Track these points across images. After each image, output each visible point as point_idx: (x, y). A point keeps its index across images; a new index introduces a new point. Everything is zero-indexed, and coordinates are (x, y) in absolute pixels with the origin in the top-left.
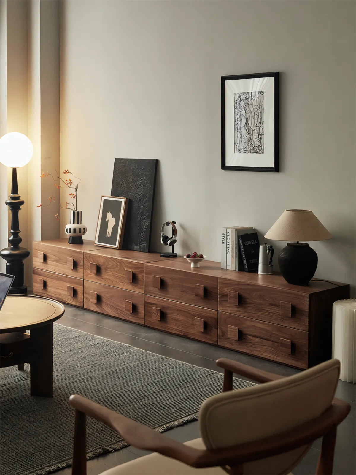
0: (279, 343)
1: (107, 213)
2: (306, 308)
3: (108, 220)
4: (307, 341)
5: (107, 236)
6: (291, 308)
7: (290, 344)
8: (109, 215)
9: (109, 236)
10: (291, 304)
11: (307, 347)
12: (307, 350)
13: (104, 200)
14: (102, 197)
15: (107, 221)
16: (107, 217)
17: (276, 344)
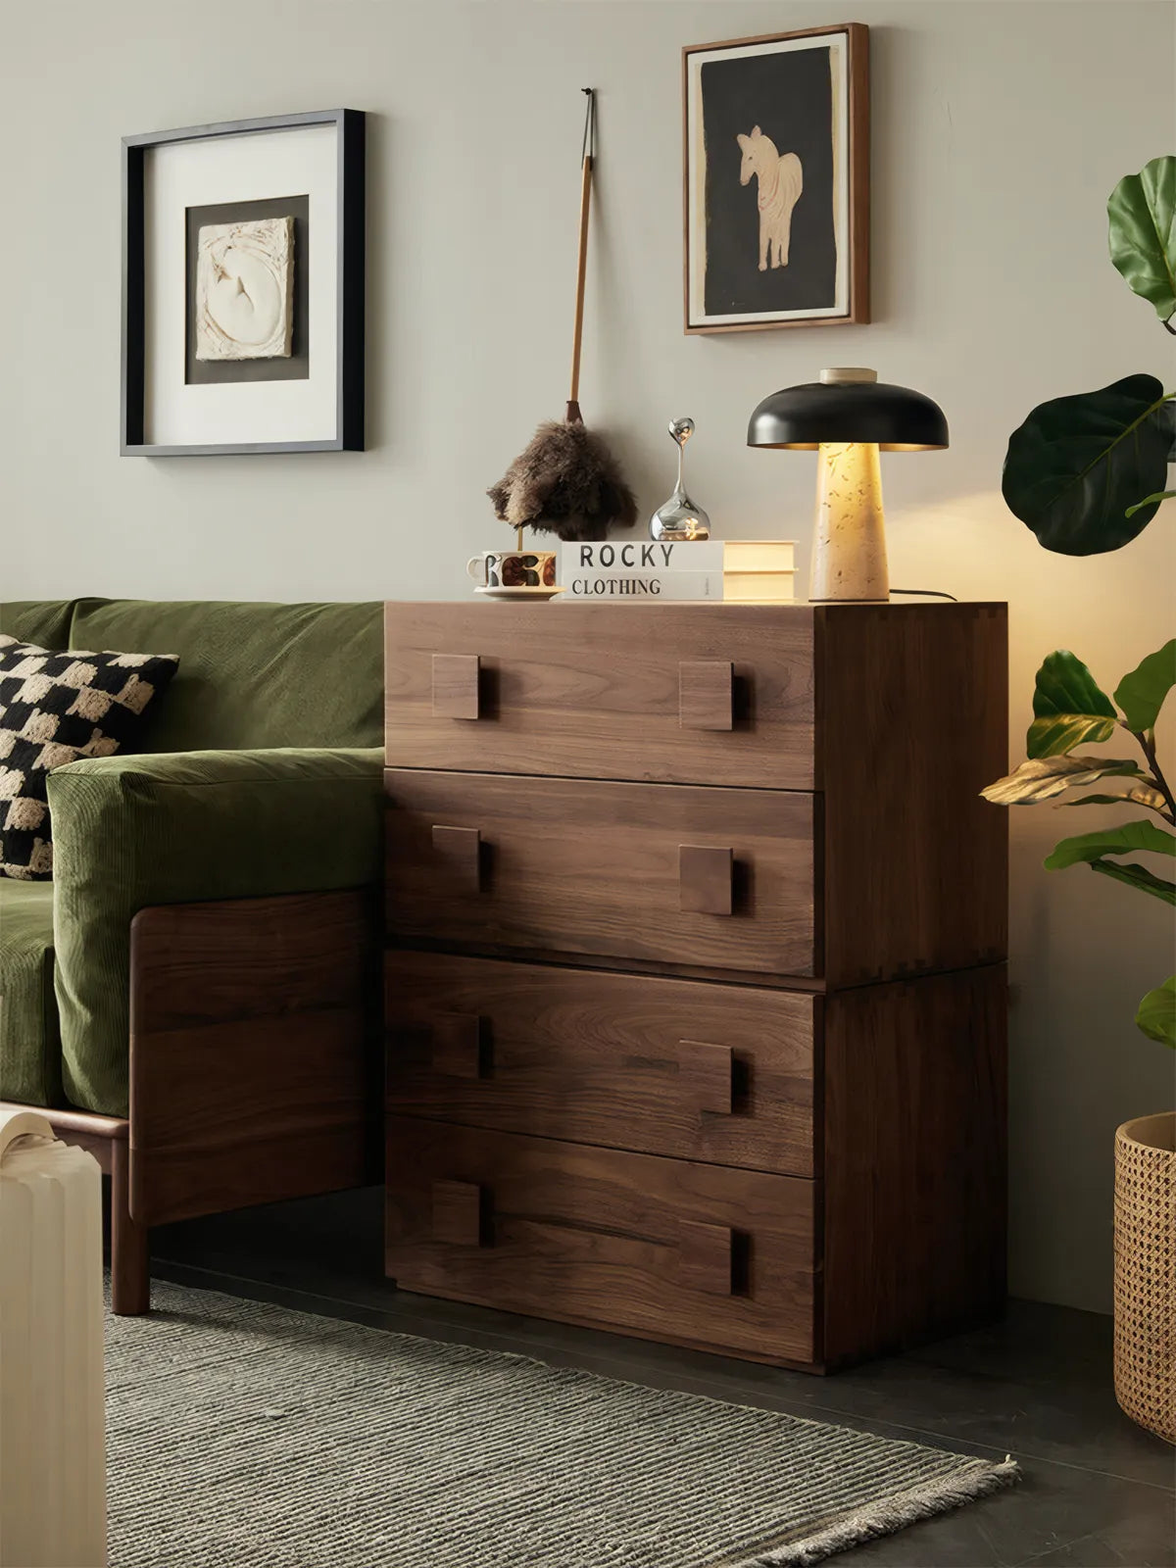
0: (675, 1245)
1: (742, 139)
2: (803, 1064)
3: (755, 178)
4: (810, 1225)
5: (763, 266)
6: (729, 1072)
7: (728, 1246)
8: (757, 151)
9: (775, 264)
10: (732, 1050)
11: (810, 1252)
12: (810, 1270)
13: (708, 69)
14: (687, 53)
15: (745, 178)
16: (745, 160)
17: (660, 1253)
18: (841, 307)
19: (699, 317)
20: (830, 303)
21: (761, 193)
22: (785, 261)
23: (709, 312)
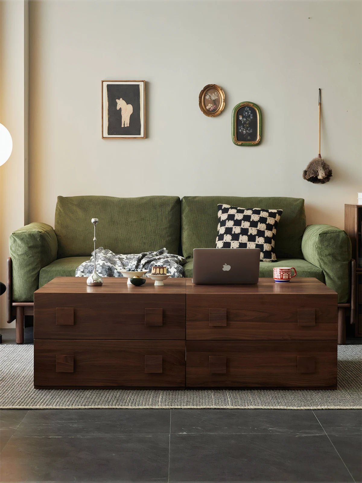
1: (117, 100)
3: (120, 109)
5: (123, 126)
8: (121, 103)
9: (126, 126)
14: (103, 82)
15: (118, 108)
16: (118, 105)
18: (142, 135)
19: (106, 135)
20: (140, 134)
21: (122, 112)
22: (128, 126)
23: (109, 134)
